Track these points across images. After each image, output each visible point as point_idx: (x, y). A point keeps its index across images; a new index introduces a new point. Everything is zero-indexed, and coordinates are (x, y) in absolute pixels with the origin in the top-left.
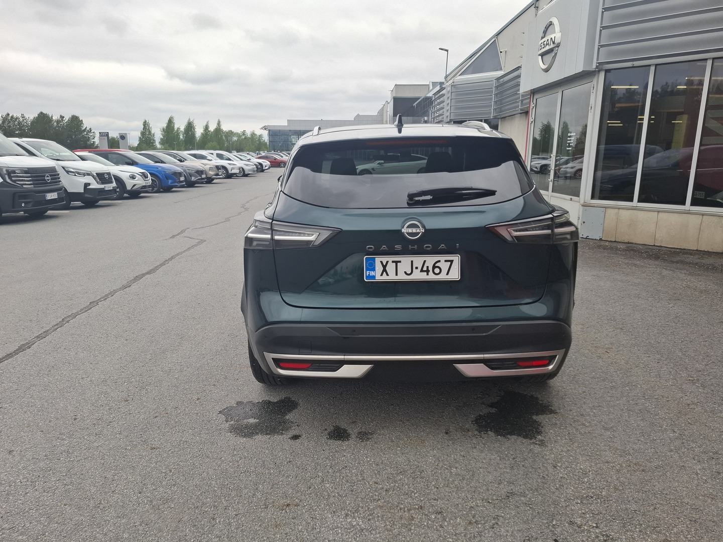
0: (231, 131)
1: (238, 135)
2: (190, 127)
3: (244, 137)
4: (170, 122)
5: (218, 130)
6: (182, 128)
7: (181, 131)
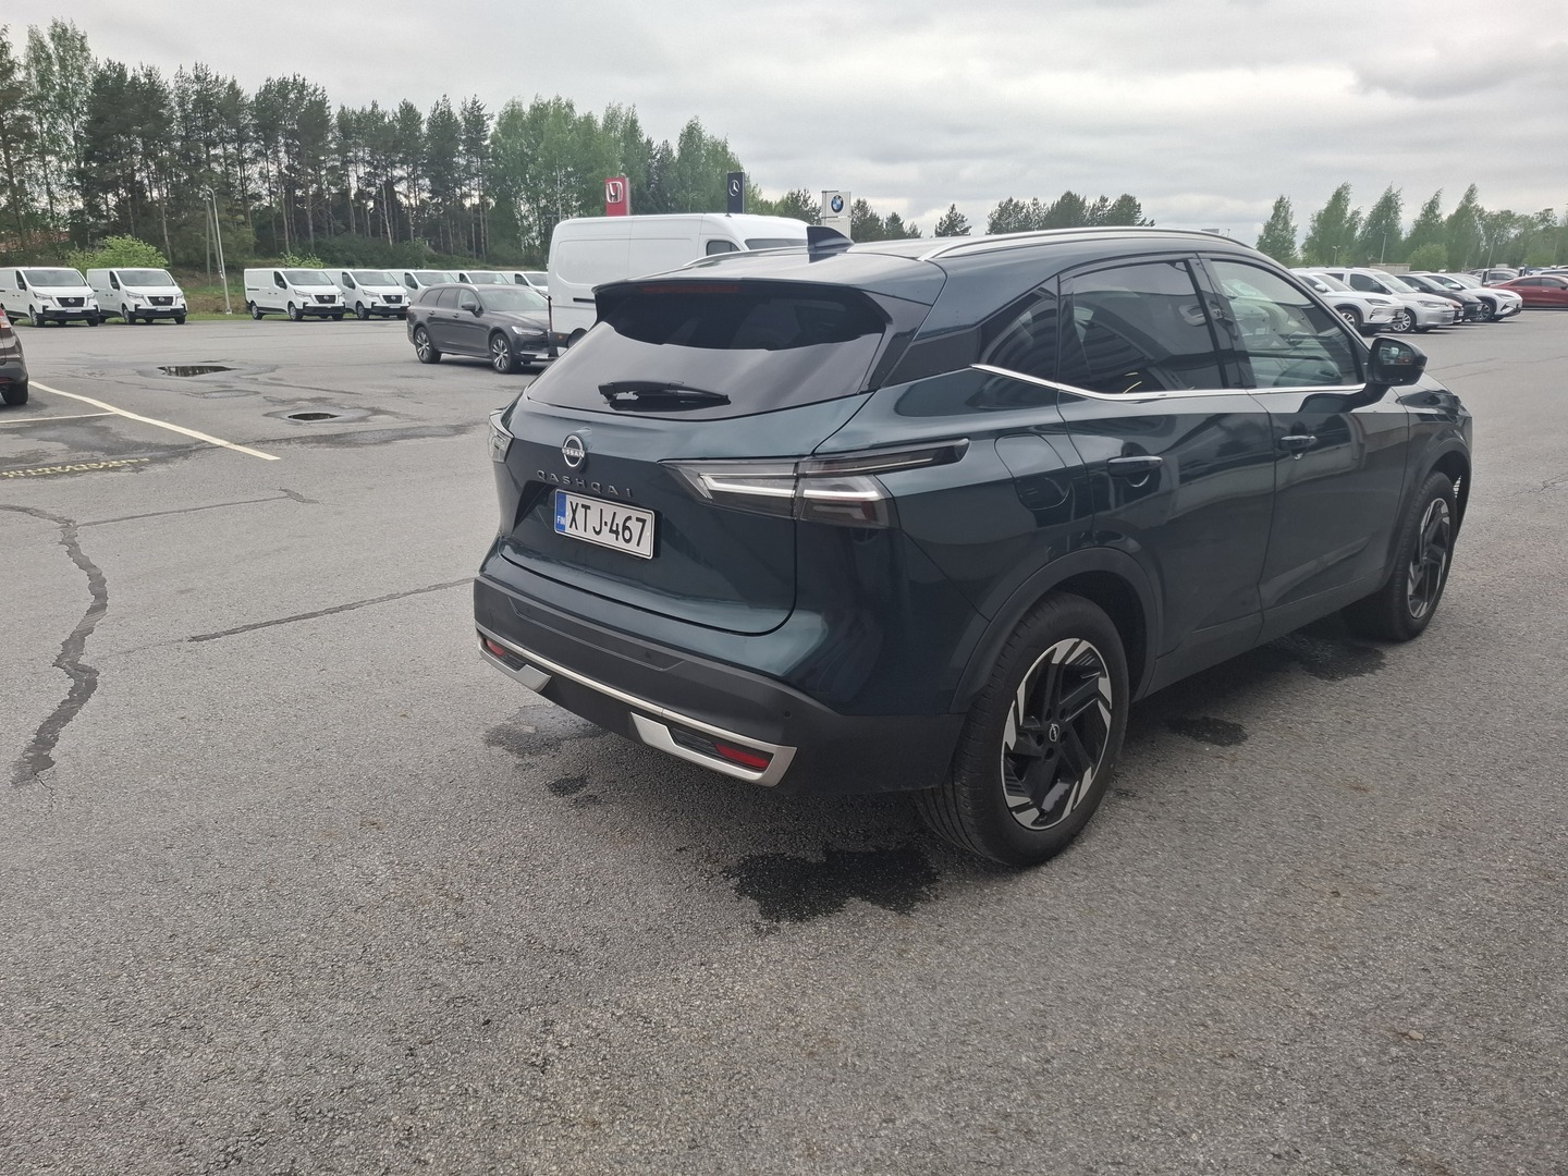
0: (1509, 211)
1: (1527, 222)
2: (1388, 206)
3: (1541, 227)
4: (1339, 198)
5: (1466, 212)
6: (1365, 214)
7: (1361, 219)
